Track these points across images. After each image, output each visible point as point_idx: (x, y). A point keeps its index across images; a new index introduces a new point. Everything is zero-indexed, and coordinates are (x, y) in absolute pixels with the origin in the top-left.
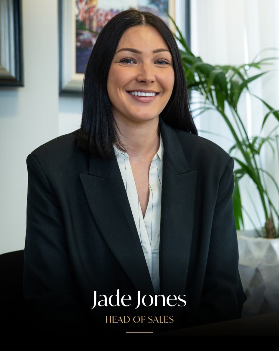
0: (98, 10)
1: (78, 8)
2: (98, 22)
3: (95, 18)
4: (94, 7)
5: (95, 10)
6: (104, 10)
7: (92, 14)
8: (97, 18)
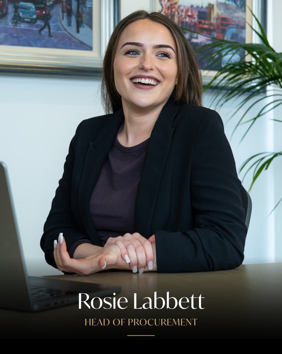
0: (179, 7)
1: (161, 5)
2: (179, 18)
3: (176, 13)
4: (176, 3)
5: (176, 6)
6: (184, 7)
7: (174, 10)
8: (179, 13)
